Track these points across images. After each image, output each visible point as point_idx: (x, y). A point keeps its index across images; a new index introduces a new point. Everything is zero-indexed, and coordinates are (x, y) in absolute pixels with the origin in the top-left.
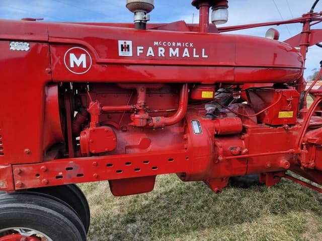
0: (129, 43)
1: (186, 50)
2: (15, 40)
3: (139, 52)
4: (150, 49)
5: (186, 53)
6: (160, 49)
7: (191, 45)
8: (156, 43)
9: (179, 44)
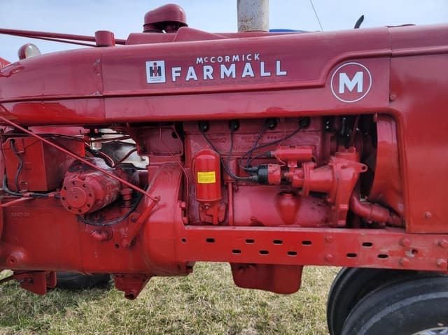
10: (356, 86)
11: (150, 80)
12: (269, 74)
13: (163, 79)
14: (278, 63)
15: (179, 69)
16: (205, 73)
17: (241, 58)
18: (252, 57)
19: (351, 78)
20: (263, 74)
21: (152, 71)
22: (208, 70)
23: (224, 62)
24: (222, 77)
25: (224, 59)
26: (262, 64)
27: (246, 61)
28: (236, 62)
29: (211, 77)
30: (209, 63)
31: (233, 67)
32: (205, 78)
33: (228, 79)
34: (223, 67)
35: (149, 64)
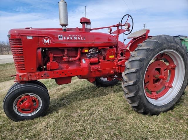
0: (62, 36)
1: (79, 37)
2: (29, 36)
3: (65, 38)
4: (68, 37)
5: (79, 38)
6: (71, 37)
7: (80, 36)
8: (70, 36)
9: (77, 36)
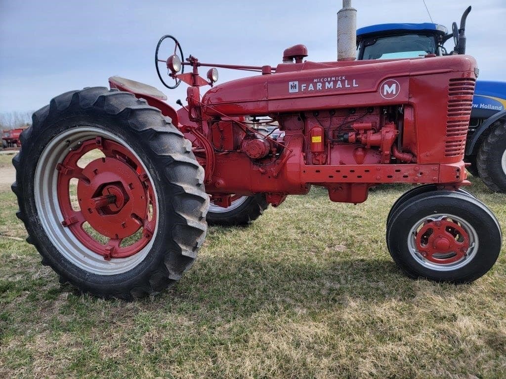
10: (392, 91)
11: (291, 91)
12: (349, 86)
13: (297, 90)
14: (354, 80)
15: (305, 85)
16: (318, 87)
17: (336, 79)
18: (342, 78)
19: (390, 87)
20: (347, 86)
21: (292, 87)
22: (319, 85)
23: (327, 81)
24: (326, 88)
25: (327, 79)
26: (346, 81)
27: (338, 80)
28: (333, 81)
29: (321, 89)
30: (320, 82)
31: (332, 83)
32: (318, 89)
33: (330, 89)
34: (327, 84)
35: (291, 83)
